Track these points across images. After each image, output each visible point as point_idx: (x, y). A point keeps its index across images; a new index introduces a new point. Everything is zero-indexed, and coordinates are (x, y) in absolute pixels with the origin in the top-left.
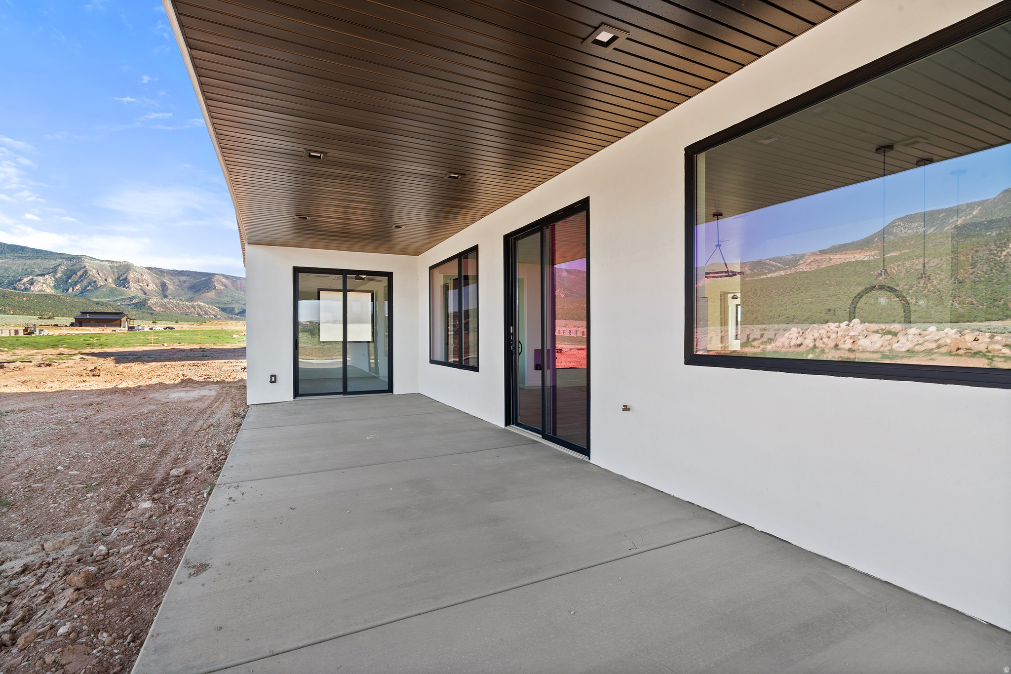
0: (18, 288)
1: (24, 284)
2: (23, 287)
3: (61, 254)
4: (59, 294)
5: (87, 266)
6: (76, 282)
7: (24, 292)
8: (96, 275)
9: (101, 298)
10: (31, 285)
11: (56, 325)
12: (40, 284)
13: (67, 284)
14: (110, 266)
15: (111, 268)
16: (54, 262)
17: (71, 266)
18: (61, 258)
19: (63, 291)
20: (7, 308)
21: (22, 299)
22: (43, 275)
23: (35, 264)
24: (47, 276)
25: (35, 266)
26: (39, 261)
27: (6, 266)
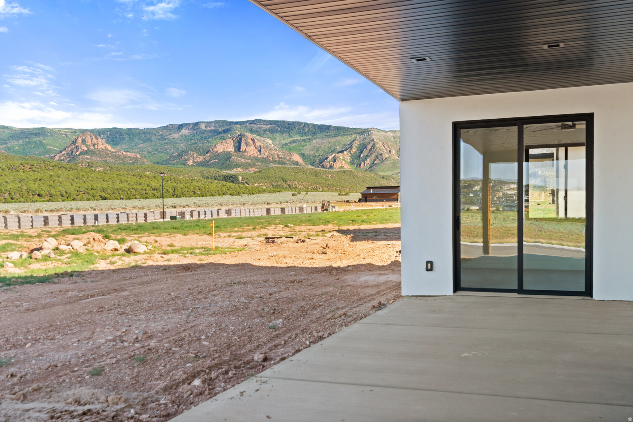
0: (325, 166)
1: (329, 162)
2: (329, 165)
3: (355, 129)
4: (354, 170)
5: (375, 139)
6: (366, 156)
7: (329, 170)
8: (382, 148)
9: (386, 171)
10: (334, 162)
11: (348, 201)
12: (340, 161)
13: (359, 159)
14: (393, 137)
15: (394, 139)
16: (350, 138)
17: (363, 140)
18: (355, 133)
19: (357, 167)
20: (318, 186)
21: (328, 176)
22: (342, 152)
23: (336, 141)
24: (345, 153)
25: (337, 144)
26: (339, 137)
27: (318, 145)
